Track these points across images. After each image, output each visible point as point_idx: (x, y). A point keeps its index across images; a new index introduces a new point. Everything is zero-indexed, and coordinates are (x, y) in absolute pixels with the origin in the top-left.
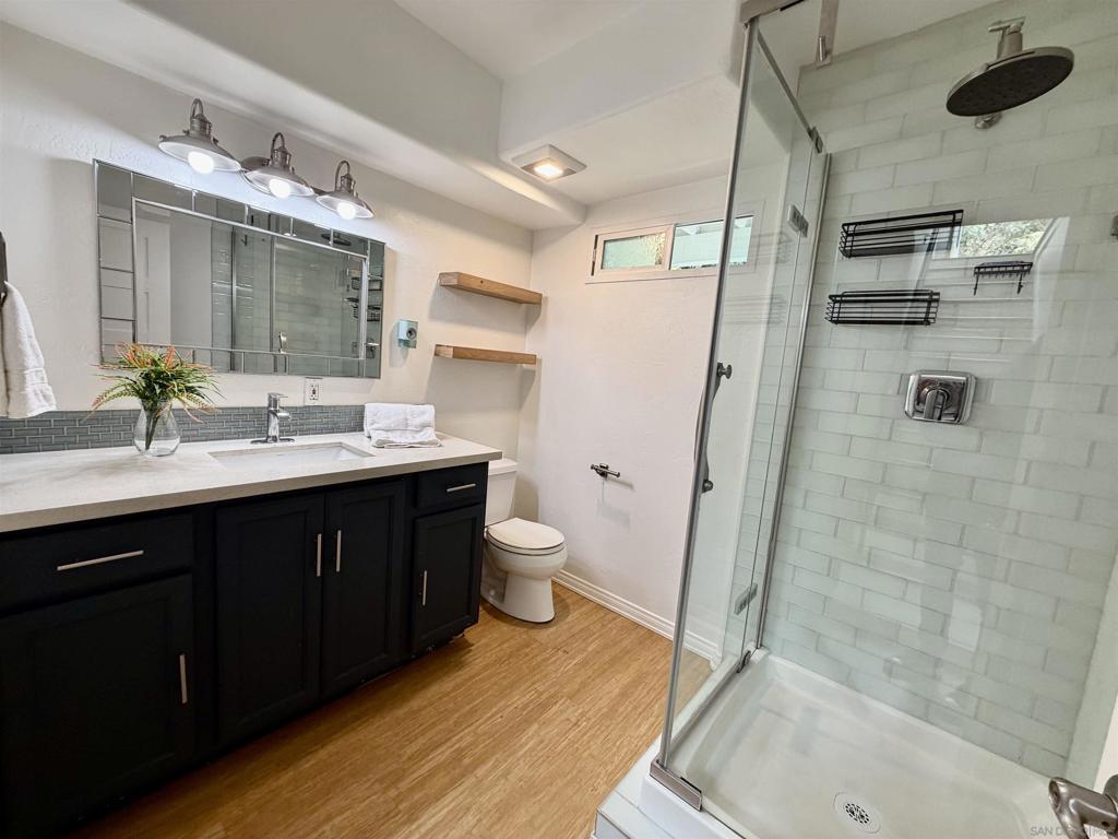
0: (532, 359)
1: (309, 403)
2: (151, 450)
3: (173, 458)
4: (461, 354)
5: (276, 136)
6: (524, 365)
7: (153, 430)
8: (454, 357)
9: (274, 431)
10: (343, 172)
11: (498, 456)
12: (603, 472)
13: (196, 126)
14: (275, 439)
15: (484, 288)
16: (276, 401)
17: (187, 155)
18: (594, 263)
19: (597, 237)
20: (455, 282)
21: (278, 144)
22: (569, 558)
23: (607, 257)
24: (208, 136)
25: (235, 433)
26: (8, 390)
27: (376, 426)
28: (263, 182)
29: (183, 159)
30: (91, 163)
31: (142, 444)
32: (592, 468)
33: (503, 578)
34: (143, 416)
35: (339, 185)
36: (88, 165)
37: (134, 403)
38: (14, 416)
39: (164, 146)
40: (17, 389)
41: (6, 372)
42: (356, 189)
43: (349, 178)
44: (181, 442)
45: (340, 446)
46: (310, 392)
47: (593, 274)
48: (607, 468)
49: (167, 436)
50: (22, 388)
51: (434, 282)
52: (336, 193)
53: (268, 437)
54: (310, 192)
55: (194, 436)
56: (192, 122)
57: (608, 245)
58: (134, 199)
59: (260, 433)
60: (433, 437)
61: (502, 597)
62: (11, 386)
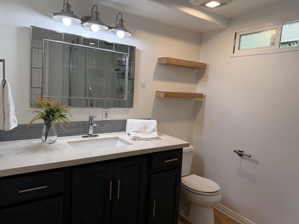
0: (201, 96)
1: (104, 119)
2: (47, 141)
3: (54, 144)
4: (168, 95)
5: (94, 6)
6: (196, 99)
7: (48, 133)
8: (165, 97)
9: (91, 132)
10: (119, 17)
11: (187, 145)
12: (240, 154)
13: (66, 7)
14: (91, 136)
15: (179, 64)
16: (92, 119)
17: (62, 19)
18: (234, 47)
19: (236, 33)
20: (165, 62)
21: (95, 10)
22: (222, 197)
23: (241, 43)
24: (70, 11)
25: (76, 133)
26: (4, 119)
27: (132, 130)
28: (89, 27)
29: (61, 21)
30: (30, 27)
31: (44, 138)
32: (234, 151)
33: (189, 205)
34: (45, 127)
35: (118, 24)
36: (29, 28)
37: (42, 121)
38: (6, 130)
39: (55, 17)
40: (7, 119)
41: (4, 113)
42: (125, 24)
43: (122, 20)
44: (58, 137)
45: (117, 138)
46: (104, 114)
47: (234, 52)
48: (242, 152)
49: (52, 135)
50: (9, 118)
51: (156, 62)
52: (117, 27)
53: (89, 135)
54: (107, 28)
55: (61, 134)
56: (64, 6)
57: (242, 37)
58: (43, 39)
59: (85, 133)
60: (157, 136)
61: (187, 213)
62: (5, 118)
